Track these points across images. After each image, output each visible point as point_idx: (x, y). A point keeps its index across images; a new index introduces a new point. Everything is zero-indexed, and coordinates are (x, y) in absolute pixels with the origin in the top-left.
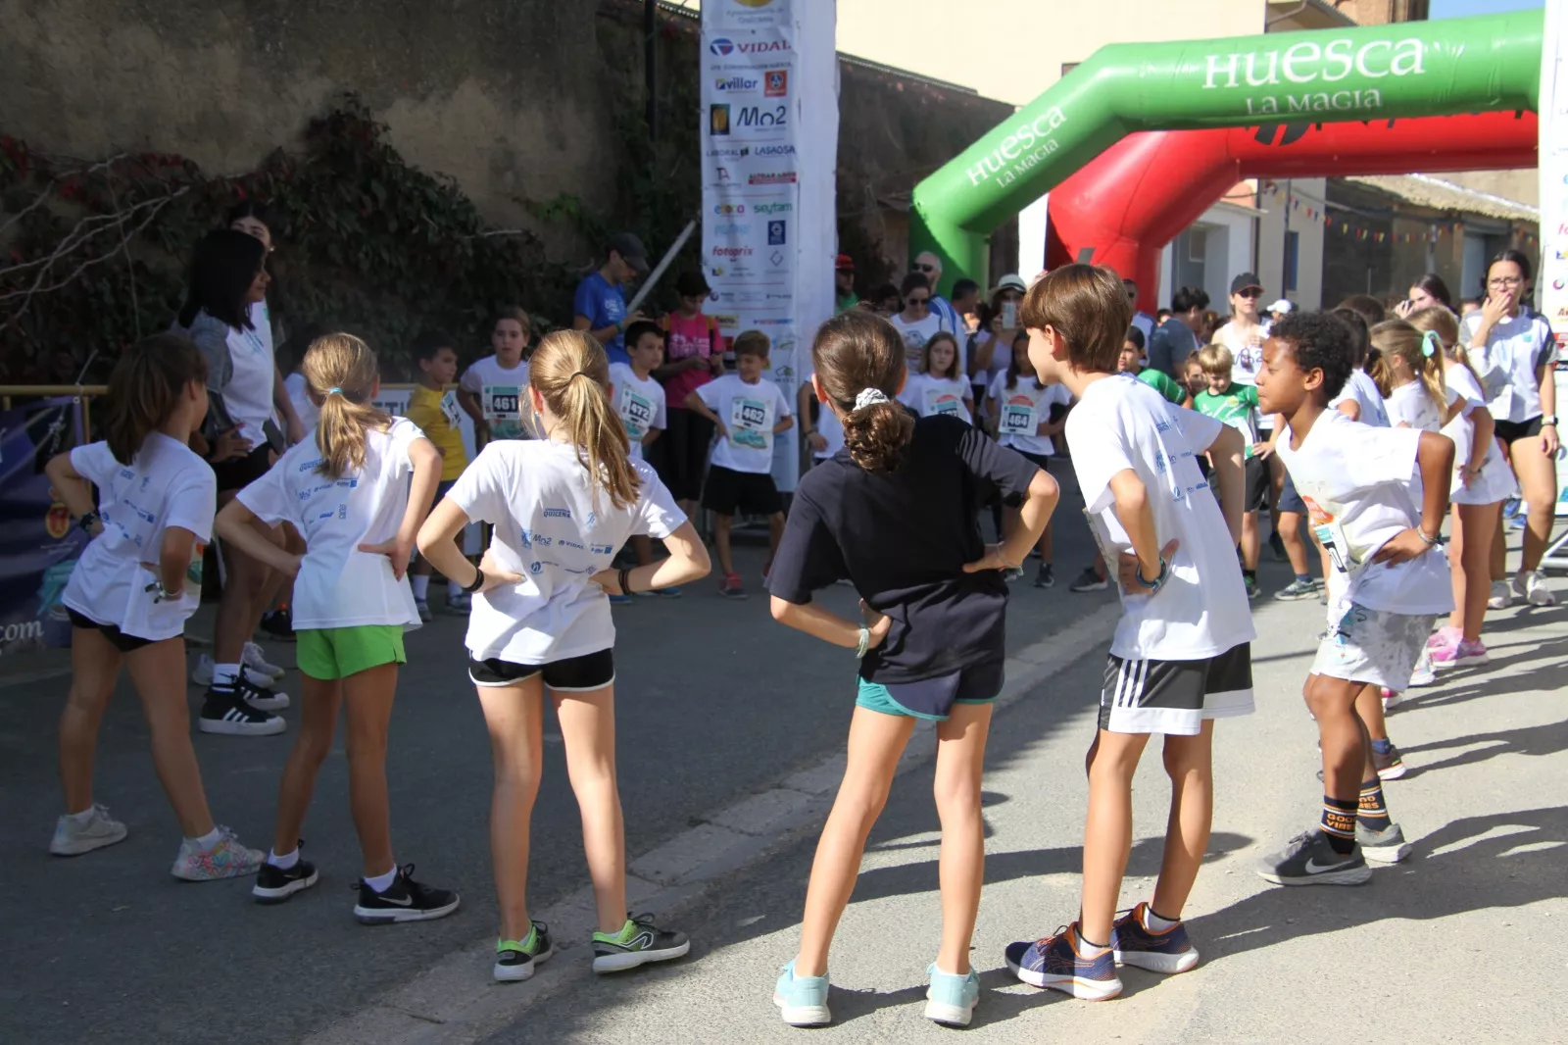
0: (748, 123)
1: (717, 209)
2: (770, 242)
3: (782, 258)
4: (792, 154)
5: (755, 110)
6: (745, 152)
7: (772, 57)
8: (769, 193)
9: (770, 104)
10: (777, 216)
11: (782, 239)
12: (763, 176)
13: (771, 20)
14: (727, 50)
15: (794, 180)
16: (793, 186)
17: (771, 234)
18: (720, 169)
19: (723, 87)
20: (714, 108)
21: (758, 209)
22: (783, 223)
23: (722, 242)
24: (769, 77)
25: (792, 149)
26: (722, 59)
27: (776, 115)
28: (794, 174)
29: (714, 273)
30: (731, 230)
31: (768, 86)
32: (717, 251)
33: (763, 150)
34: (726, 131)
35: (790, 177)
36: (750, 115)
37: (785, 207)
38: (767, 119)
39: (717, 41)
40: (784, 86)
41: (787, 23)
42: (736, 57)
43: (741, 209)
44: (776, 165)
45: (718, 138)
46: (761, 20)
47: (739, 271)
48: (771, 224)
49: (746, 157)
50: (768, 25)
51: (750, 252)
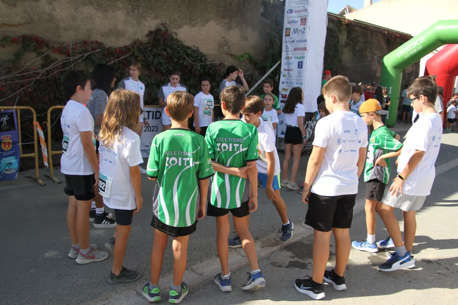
0: (295, 33)
1: (286, 58)
2: (298, 68)
3: (301, 72)
4: (306, 42)
5: (297, 29)
6: (293, 41)
7: (303, 14)
8: (299, 53)
9: (301, 28)
10: (300, 60)
11: (302, 67)
12: (298, 48)
13: (304, 3)
14: (291, 12)
15: (306, 50)
16: (305, 51)
17: (299, 65)
18: (287, 46)
19: (289, 23)
20: (287, 29)
21: (296, 58)
22: (302, 62)
23: (286, 67)
24: (302, 20)
25: (306, 41)
26: (290, 15)
27: (303, 30)
28: (306, 48)
29: (284, 76)
30: (289, 64)
31: (301, 22)
32: (285, 70)
33: (298, 41)
34: (289, 35)
35: (305, 49)
36: (296, 31)
37: (303, 57)
38: (300, 32)
39: (289, 10)
40: (305, 22)
41: (307, 4)
42: (294, 14)
43: (291, 58)
44: (301, 45)
45: (287, 37)
46: (301, 3)
47: (290, 76)
48: (299, 62)
49: (294, 43)
50: (302, 5)
51: (293, 70)
